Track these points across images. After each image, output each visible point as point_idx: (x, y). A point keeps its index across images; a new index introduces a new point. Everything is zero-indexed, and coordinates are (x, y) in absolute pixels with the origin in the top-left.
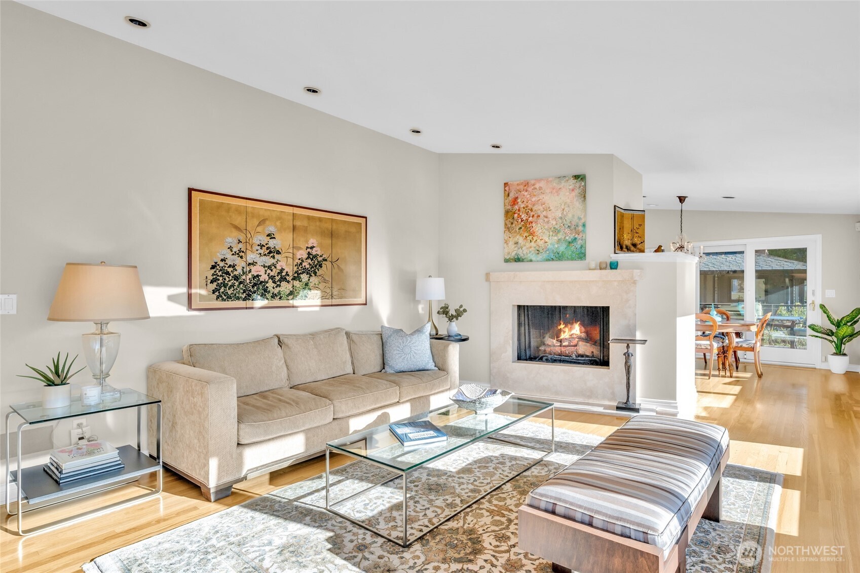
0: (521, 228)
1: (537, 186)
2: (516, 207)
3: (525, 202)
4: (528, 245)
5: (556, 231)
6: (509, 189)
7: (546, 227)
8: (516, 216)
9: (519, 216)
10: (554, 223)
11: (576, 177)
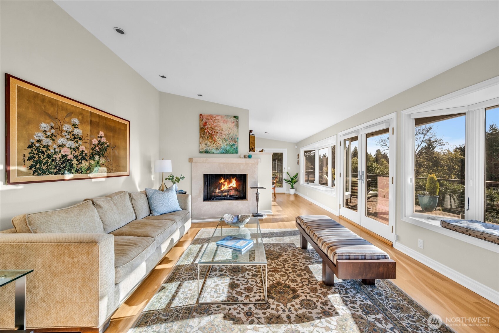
0: (208, 137)
1: (217, 118)
2: (206, 127)
3: (211, 125)
4: (212, 145)
5: (225, 140)
6: (203, 118)
7: (221, 138)
8: (206, 131)
9: (208, 131)
10: (225, 136)
11: (235, 117)
